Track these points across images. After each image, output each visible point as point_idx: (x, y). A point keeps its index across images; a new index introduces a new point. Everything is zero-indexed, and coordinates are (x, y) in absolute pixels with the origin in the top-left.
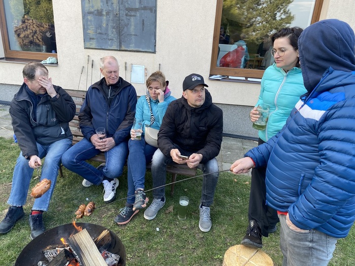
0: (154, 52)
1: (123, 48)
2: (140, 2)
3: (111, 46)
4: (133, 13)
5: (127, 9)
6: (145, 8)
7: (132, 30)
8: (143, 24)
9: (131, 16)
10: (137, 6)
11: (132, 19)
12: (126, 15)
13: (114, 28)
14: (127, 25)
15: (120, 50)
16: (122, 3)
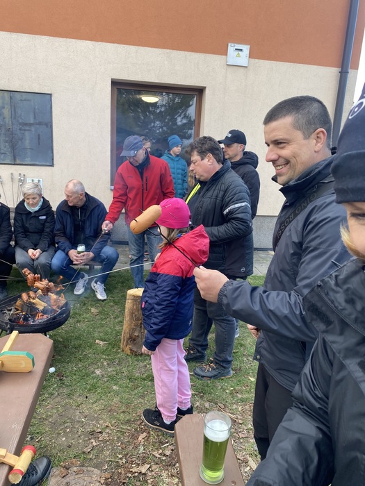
0: (52, 165)
1: (18, 162)
2: (35, 118)
3: (4, 160)
4: (27, 128)
5: (20, 124)
6: (40, 124)
7: (27, 143)
8: (39, 139)
9: (25, 130)
10: (32, 121)
11: (27, 133)
12: (20, 129)
13: (6, 142)
14: (21, 139)
15: (14, 164)
16: (15, 118)
